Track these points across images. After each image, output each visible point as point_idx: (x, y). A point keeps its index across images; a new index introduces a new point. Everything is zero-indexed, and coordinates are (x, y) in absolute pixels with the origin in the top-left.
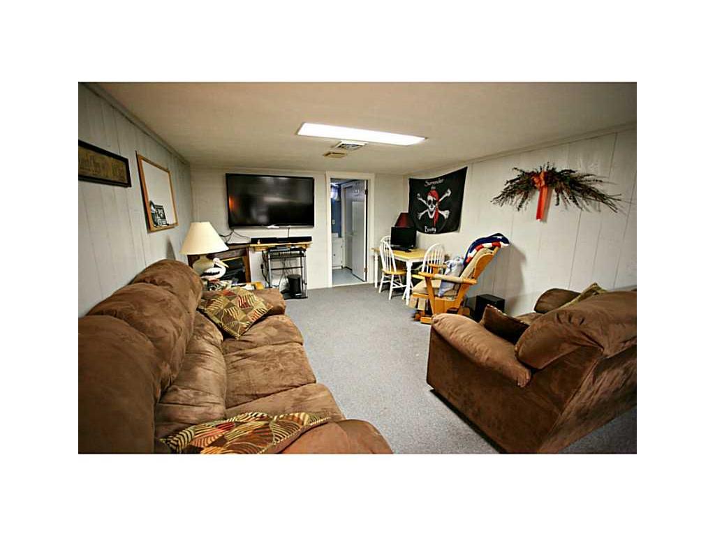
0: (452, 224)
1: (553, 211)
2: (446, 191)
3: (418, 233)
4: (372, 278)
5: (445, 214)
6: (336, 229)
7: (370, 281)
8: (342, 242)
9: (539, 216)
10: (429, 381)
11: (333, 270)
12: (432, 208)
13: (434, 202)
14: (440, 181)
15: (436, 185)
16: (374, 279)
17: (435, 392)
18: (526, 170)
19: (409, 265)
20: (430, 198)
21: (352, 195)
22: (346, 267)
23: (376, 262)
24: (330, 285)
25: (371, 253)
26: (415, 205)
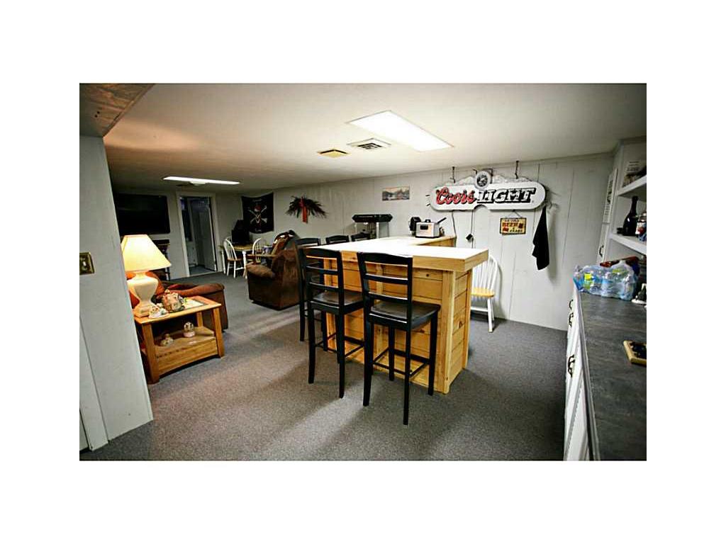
0: (269, 227)
1: (310, 217)
2: (263, 207)
3: (250, 233)
4: (221, 267)
5: (265, 220)
6: (188, 235)
7: (220, 270)
8: (193, 244)
9: (304, 221)
10: (251, 298)
11: (190, 268)
12: (258, 217)
13: (258, 213)
14: (260, 200)
15: (258, 202)
16: (223, 267)
17: (255, 302)
18: (298, 197)
19: (244, 253)
20: (256, 210)
21: (198, 206)
22: (199, 265)
23: (223, 256)
24: (188, 275)
25: (219, 249)
26: (247, 215)
